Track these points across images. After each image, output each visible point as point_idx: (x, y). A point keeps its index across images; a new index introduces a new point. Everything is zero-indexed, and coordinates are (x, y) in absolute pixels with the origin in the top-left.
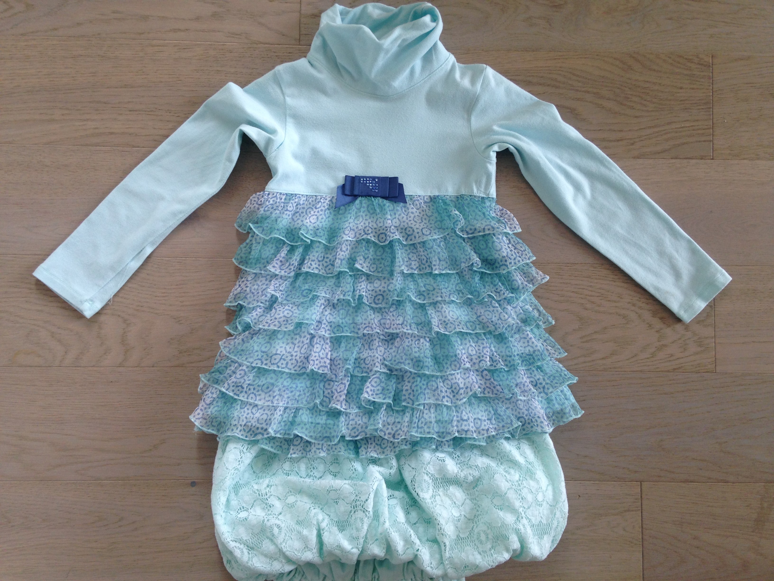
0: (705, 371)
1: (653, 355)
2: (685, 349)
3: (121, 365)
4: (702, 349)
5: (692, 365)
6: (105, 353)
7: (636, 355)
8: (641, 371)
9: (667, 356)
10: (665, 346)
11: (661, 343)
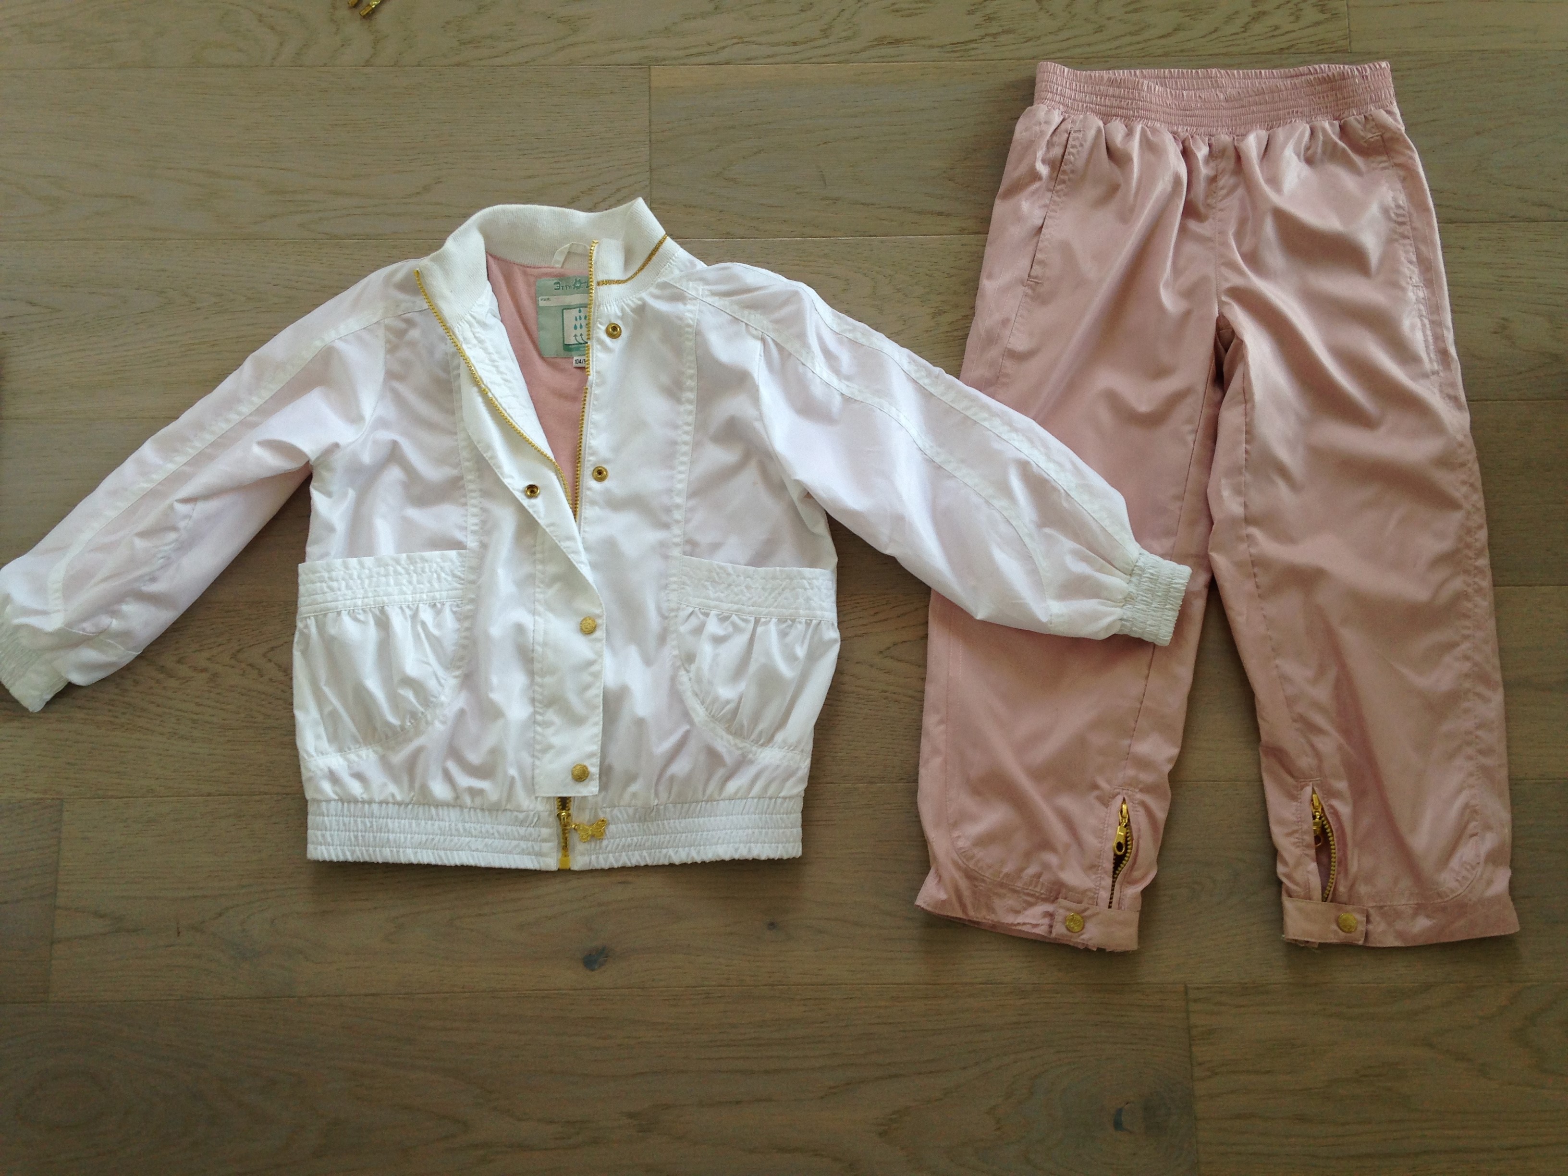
0: (1333, 50)
1: (1245, 28)
2: (1298, 18)
3: (368, 64)
4: (1327, 16)
5: (1312, 42)
6: (343, 45)
7: (1215, 31)
8: (1225, 54)
9: (1270, 29)
10: (1264, 13)
11: (1256, 10)
